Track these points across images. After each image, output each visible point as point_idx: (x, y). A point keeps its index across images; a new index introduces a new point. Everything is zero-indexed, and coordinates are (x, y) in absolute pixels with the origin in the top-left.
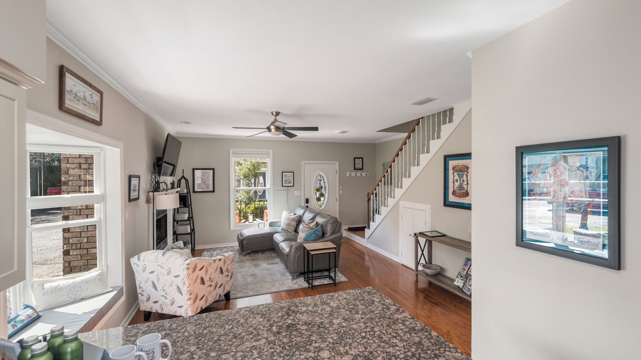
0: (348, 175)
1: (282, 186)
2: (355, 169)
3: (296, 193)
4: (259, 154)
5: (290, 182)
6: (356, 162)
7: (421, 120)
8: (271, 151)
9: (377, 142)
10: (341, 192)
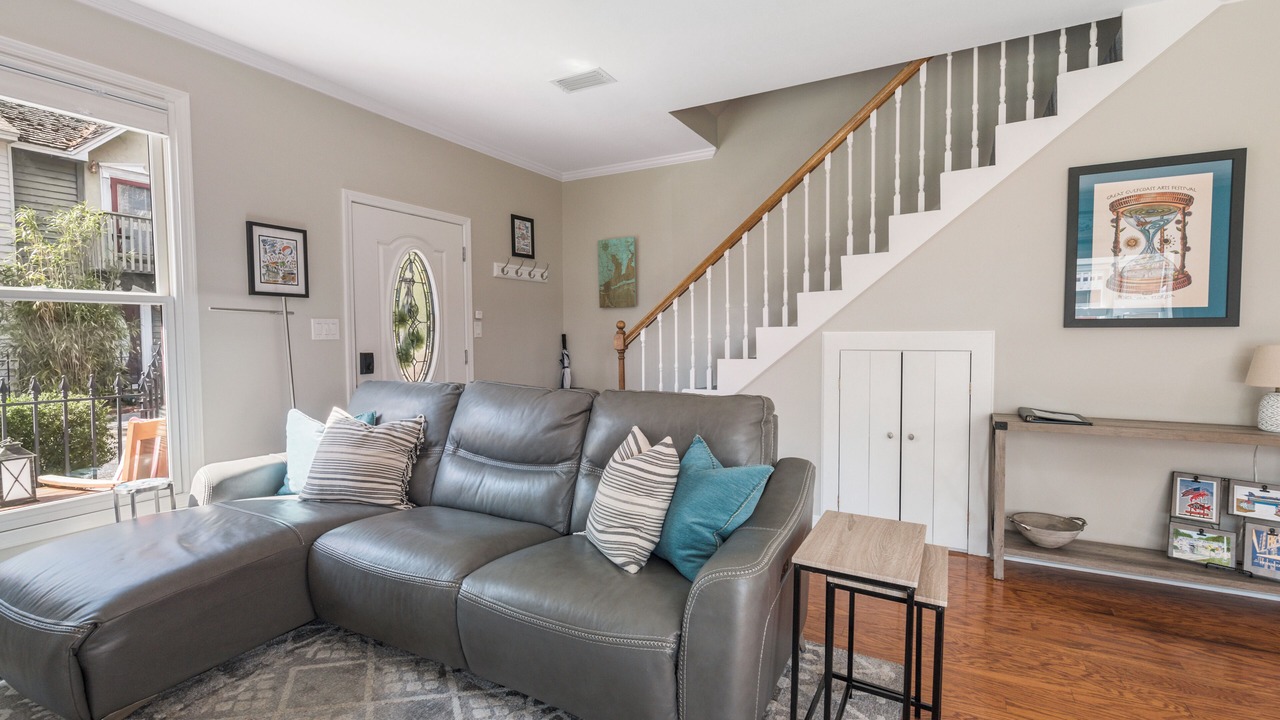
0: (496, 272)
1: (252, 291)
2: (515, 254)
3: (319, 329)
4: (99, 94)
5: (289, 277)
6: (518, 233)
7: (923, 68)
8: (180, 103)
9: (566, 177)
10: (479, 331)
